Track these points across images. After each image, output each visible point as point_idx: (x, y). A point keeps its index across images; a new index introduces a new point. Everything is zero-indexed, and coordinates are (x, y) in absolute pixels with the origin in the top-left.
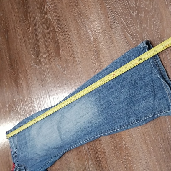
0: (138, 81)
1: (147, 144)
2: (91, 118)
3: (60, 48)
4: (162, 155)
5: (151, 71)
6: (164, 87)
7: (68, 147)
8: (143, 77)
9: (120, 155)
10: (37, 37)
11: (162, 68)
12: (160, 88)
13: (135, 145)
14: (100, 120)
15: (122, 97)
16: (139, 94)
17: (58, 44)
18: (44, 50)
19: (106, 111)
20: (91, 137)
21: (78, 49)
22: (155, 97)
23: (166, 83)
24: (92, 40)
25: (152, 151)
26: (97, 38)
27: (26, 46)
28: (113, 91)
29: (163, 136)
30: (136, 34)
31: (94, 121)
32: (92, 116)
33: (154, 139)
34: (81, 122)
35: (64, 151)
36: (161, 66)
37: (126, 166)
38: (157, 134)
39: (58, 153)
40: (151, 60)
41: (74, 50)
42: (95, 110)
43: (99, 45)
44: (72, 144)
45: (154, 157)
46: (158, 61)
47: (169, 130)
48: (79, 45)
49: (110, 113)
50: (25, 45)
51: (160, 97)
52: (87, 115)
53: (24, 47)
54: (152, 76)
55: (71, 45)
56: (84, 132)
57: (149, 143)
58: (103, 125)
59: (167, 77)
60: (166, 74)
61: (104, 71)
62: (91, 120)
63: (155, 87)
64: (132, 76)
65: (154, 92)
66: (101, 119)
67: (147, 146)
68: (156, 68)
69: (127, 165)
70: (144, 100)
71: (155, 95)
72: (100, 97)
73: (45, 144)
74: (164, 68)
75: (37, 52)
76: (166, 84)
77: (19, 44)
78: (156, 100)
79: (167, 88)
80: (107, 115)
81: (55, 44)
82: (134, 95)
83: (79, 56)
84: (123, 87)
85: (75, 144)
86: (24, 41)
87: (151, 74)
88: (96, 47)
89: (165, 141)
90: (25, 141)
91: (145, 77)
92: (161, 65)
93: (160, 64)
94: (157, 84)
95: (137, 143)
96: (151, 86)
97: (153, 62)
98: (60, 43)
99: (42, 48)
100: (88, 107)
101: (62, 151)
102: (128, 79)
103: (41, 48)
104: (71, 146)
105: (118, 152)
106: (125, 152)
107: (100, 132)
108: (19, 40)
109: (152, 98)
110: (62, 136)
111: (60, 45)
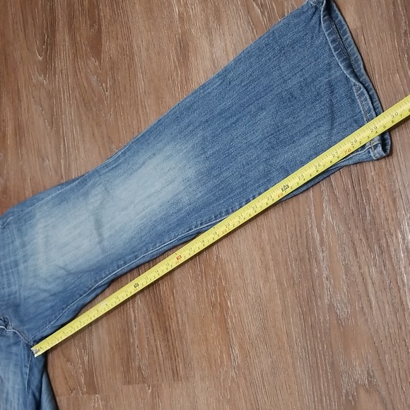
0: (297, 93)
1: (263, 249)
2: (180, 192)
3: (103, 35)
4: (290, 271)
5: (329, 64)
6: (357, 97)
7: (118, 266)
8: (309, 80)
9: (204, 276)
10: (52, 9)
11: (354, 54)
12: (346, 101)
13: (237, 253)
14: (199, 195)
15: (257, 134)
16: (296, 123)
17: (100, 26)
18: (64, 41)
19: (215, 173)
20: (175, 237)
21: (142, 38)
22: (332, 125)
23: (362, 86)
24: (177, 17)
25: (271, 263)
26: (187, 12)
27: (25, 30)
28: (237, 120)
29: (298, 230)
30: (272, 5)
31: (186, 199)
32: (182, 188)
33: (279, 237)
34: (153, 206)
35: (107, 275)
36: (353, 49)
37: (213, 299)
38: (286, 227)
39: (93, 281)
40: (329, 37)
41: (134, 42)
42: (191, 173)
43: (190, 30)
44: (127, 258)
45: (273, 277)
46: (347, 39)
47: (311, 216)
48: (145, 28)
49: (225, 174)
50: (23, 28)
51: (344, 122)
52: (170, 187)
53: (21, 35)
54: (330, 76)
55: (129, 28)
56: (159, 228)
57: (268, 248)
58: (207, 205)
59: (364, 72)
60: (362, 66)
61: (219, 75)
62: (180, 196)
63: (334, 101)
64: (285, 81)
65: (332, 112)
66: (203, 193)
67: (263, 255)
68: (340, 55)
69: (216, 297)
70: (307, 134)
71: (333, 120)
72: (204, 138)
73: (61, 264)
74: (357, 54)
75: (49, 46)
76: (362, 89)
77: (11, 27)
78: (335, 131)
79: (363, 99)
80: (216, 181)
81: (92, 26)
82: (286, 126)
83: (144, 54)
84: (262, 109)
85: (136, 257)
86: (21, 19)
87: (329, 70)
88: (184, 33)
89: (299, 241)
90: (12, 259)
91: (313, 80)
92: (353, 45)
93: (350, 46)
94: (341, 91)
95: (242, 248)
96: (326, 99)
97: (333, 41)
98: (103, 23)
99: (63, 37)
100: (175, 168)
101: (103, 275)
102: (275, 89)
103: (59, 37)
104: (125, 263)
105: (201, 272)
106: (215, 269)
107: (199, 223)
108: (11, 17)
109: (326, 127)
110: (105, 243)
111: (103, 27)
